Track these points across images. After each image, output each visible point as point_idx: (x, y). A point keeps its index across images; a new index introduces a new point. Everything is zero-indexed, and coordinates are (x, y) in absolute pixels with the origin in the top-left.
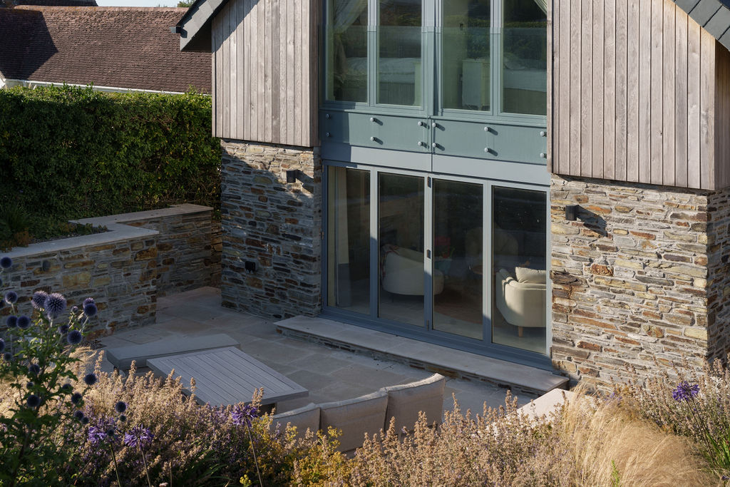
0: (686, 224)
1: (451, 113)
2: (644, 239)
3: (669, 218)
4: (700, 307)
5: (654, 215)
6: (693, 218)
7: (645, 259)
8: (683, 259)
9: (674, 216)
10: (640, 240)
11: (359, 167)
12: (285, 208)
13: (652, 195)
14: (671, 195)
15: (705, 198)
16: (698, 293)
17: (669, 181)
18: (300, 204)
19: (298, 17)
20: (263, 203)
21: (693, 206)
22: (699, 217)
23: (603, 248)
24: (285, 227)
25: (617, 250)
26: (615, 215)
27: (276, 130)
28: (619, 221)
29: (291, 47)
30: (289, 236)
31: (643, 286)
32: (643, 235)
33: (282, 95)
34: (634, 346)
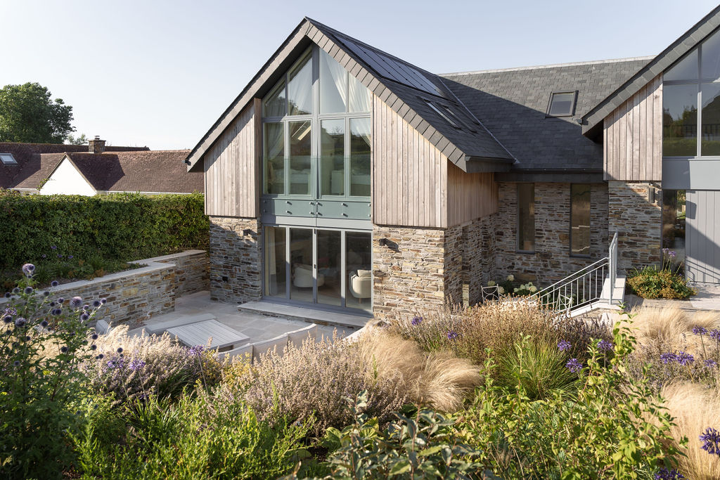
0: (435, 244)
1: (325, 198)
2: (416, 252)
3: (427, 242)
4: (441, 282)
5: (421, 241)
6: (438, 241)
7: (416, 262)
8: (434, 261)
9: (430, 241)
10: (414, 253)
11: (280, 226)
12: (242, 249)
13: (419, 231)
14: (428, 231)
15: (443, 232)
16: (440, 276)
17: (427, 224)
18: (250, 246)
19: (249, 153)
20: (232, 247)
21: (438, 235)
22: (440, 240)
23: (397, 258)
24: (242, 258)
25: (404, 258)
26: (403, 242)
27: (238, 210)
28: (405, 244)
29: (245, 168)
30: (245, 263)
31: (415, 275)
32: (415, 250)
33: (241, 192)
34: (411, 303)
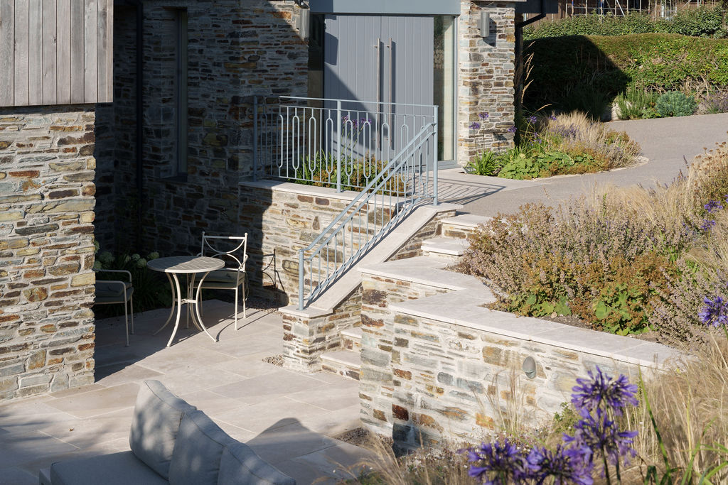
0: (74, 150)
2: (25, 179)
3: (55, 146)
4: (87, 247)
5: (38, 145)
6: (81, 141)
7: (25, 204)
8: (70, 193)
9: (62, 142)
10: (18, 181)
13: (35, 119)
14: (56, 117)
15: (93, 114)
16: (84, 230)
17: (65, 99)
21: (81, 123)
22: (87, 137)
31: (23, 239)
32: (25, 174)
34: (11, 323)
